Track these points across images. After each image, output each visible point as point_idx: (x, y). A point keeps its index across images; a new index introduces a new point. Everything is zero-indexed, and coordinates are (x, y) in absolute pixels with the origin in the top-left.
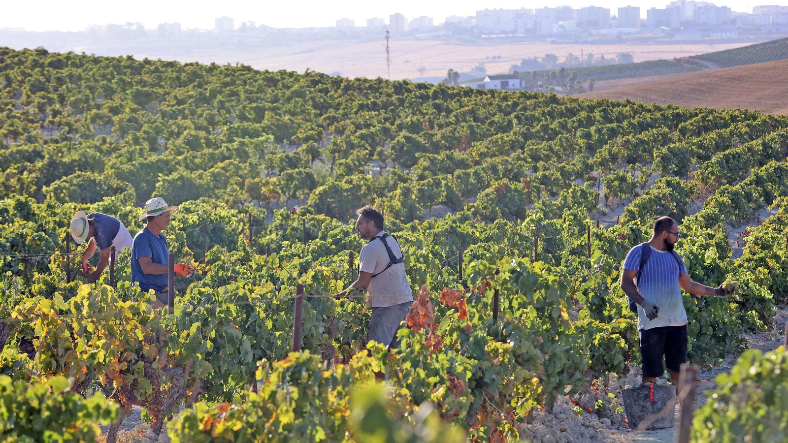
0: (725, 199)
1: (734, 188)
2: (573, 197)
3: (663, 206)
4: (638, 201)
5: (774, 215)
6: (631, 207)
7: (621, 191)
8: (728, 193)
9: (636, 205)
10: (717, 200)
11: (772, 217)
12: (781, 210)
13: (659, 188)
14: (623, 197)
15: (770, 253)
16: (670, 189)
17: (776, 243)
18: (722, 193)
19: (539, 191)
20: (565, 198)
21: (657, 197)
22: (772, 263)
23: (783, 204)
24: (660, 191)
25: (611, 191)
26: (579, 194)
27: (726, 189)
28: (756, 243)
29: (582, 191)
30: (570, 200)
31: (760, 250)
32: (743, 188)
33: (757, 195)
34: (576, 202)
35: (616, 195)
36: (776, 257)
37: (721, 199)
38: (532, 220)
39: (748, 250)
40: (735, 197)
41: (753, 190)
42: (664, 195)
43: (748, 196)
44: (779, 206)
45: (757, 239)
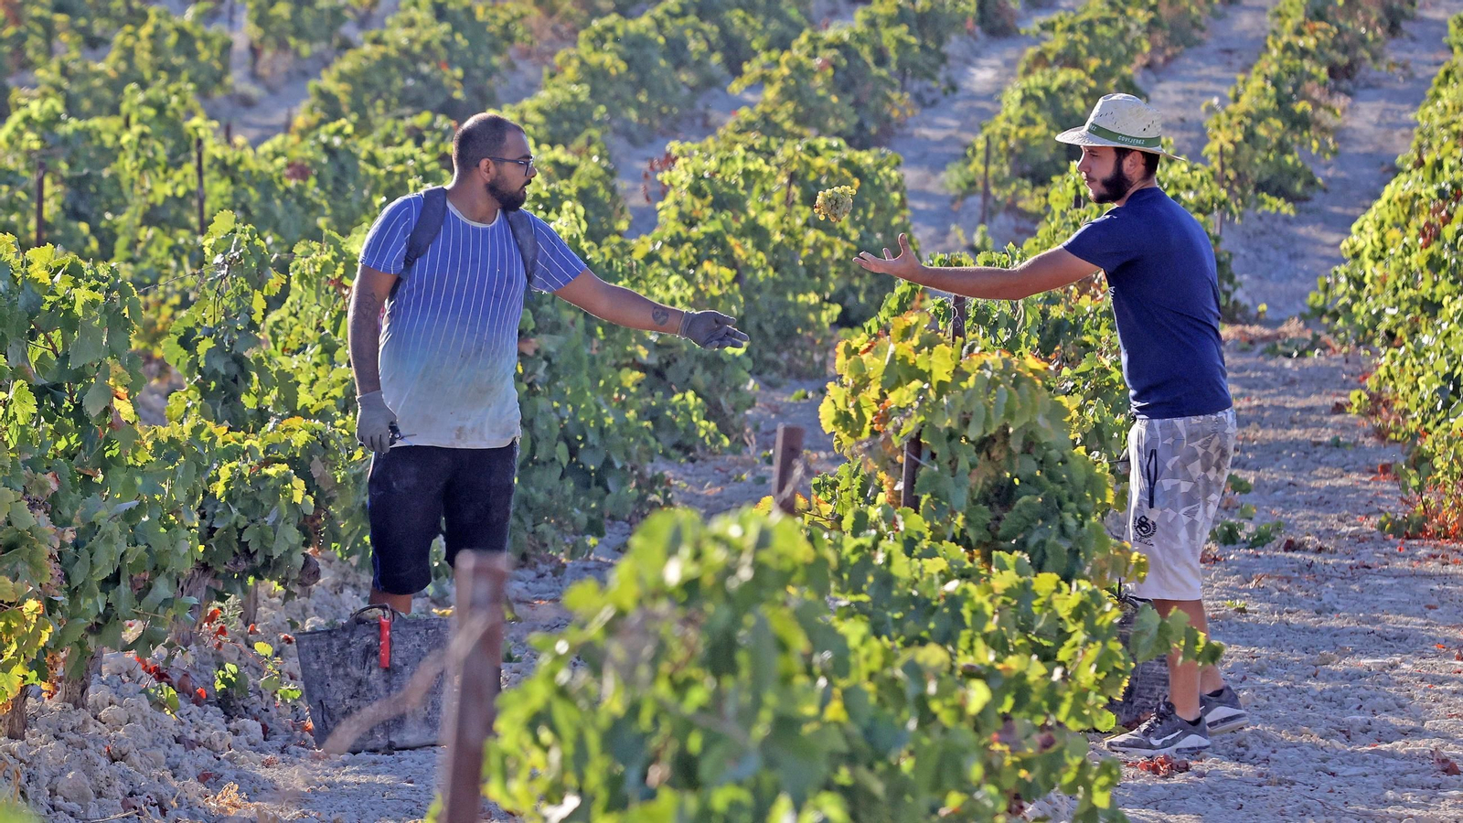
0: (609, 59)
1: (632, 26)
4: (347, 63)
5: (752, 106)
6: (328, 82)
7: (300, 33)
8: (616, 40)
9: (343, 77)
10: (583, 63)
11: (745, 114)
12: (770, 93)
13: (411, 23)
14: (305, 51)
15: (736, 218)
16: (445, 27)
17: (756, 189)
18: (599, 40)
19: (49, 33)
20: (129, 54)
21: (406, 52)
22: (743, 249)
24: (413, 32)
25: (267, 34)
26: (172, 40)
27: (611, 29)
28: (696, 191)
29: (181, 33)
31: (709, 212)
32: (659, 25)
33: (703, 46)
35: (283, 45)
36: (757, 233)
37: (594, 59)
39: (673, 213)
40: (636, 51)
41: (689, 33)
42: (427, 46)
43: (677, 51)
44: (765, 80)
45: (698, 177)
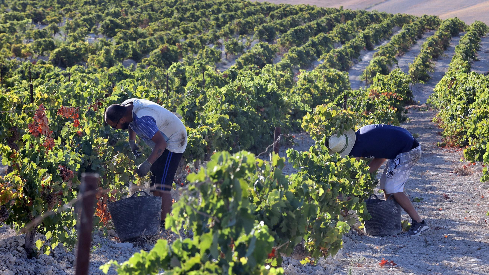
0: (294, 55)
1: (299, 49)
2: (206, 54)
3: (258, 58)
4: (244, 56)
5: (321, 64)
6: (240, 60)
7: (235, 51)
8: (296, 51)
9: (242, 59)
10: (289, 56)
11: (320, 65)
12: (325, 61)
13: (256, 48)
14: (236, 54)
15: (312, 84)
17: (318, 79)
18: (292, 51)
19: (187, 51)
20: (201, 55)
21: (255, 54)
22: (313, 91)
23: (326, 57)
24: (257, 50)
25: (229, 51)
26: (210, 52)
27: (295, 49)
28: (304, 79)
29: (212, 51)
30: (204, 55)
31: (307, 83)
32: (304, 48)
33: (313, 53)
34: (208, 57)
35: (232, 53)
36: (317, 87)
37: (291, 55)
38: (174, 67)
39: (300, 84)
40: (300, 53)
41: (310, 50)
42: (259, 53)
43: (307, 53)
44: (324, 59)
45: (305, 76)
